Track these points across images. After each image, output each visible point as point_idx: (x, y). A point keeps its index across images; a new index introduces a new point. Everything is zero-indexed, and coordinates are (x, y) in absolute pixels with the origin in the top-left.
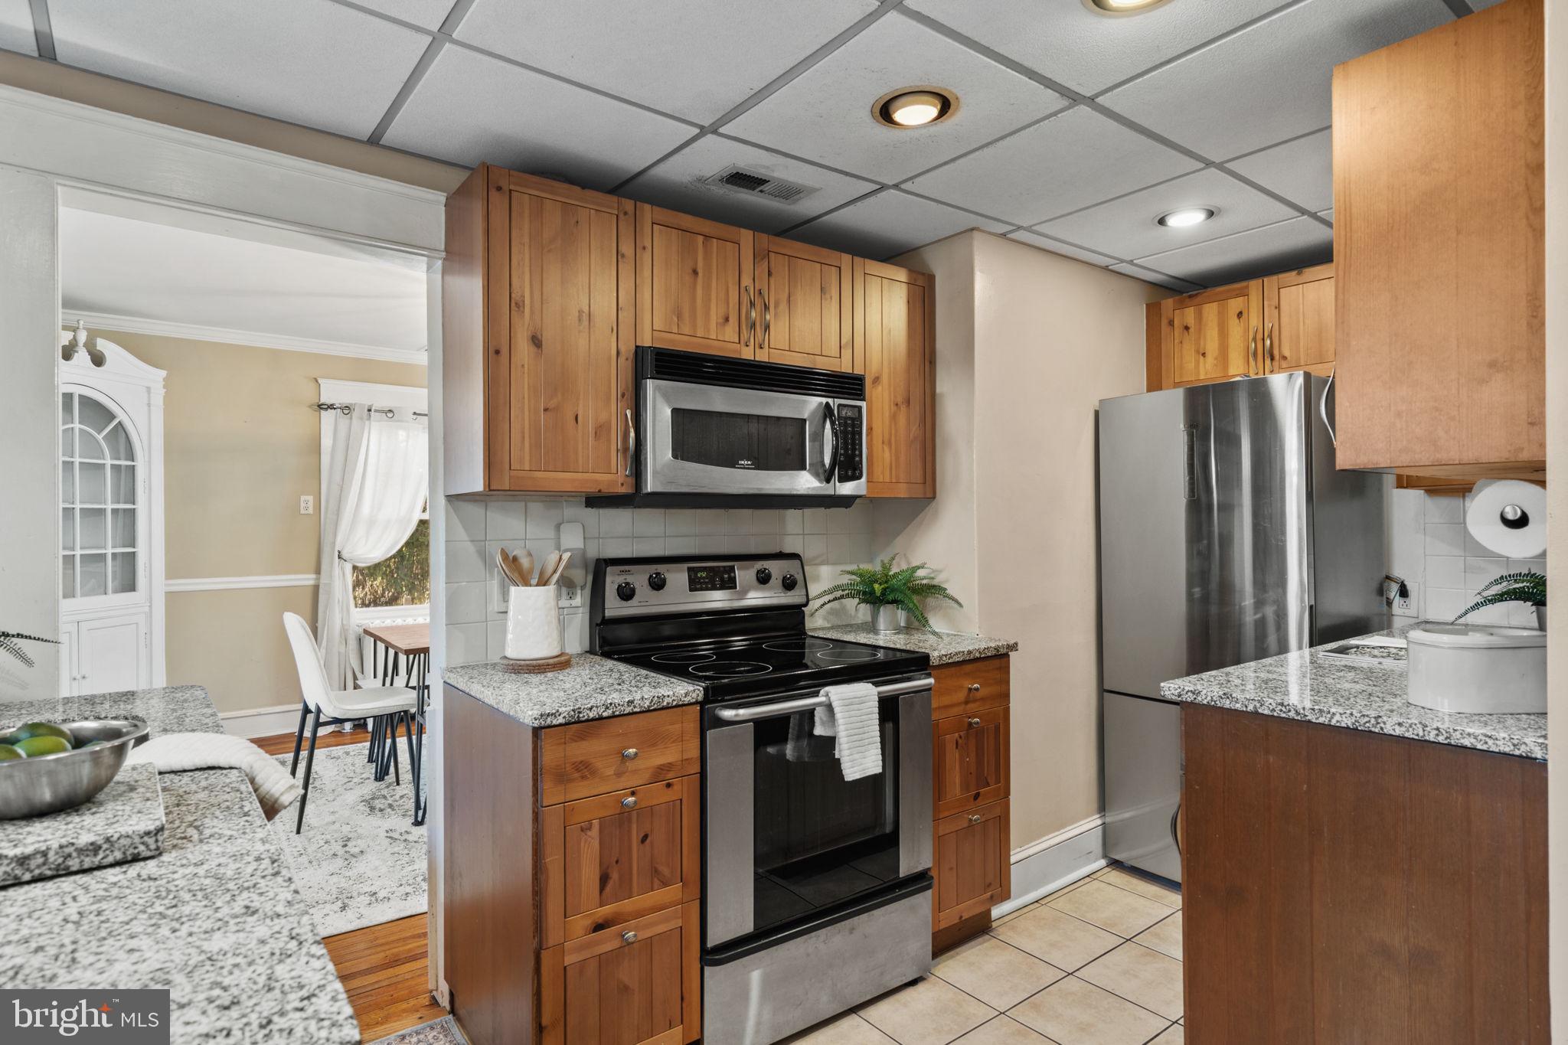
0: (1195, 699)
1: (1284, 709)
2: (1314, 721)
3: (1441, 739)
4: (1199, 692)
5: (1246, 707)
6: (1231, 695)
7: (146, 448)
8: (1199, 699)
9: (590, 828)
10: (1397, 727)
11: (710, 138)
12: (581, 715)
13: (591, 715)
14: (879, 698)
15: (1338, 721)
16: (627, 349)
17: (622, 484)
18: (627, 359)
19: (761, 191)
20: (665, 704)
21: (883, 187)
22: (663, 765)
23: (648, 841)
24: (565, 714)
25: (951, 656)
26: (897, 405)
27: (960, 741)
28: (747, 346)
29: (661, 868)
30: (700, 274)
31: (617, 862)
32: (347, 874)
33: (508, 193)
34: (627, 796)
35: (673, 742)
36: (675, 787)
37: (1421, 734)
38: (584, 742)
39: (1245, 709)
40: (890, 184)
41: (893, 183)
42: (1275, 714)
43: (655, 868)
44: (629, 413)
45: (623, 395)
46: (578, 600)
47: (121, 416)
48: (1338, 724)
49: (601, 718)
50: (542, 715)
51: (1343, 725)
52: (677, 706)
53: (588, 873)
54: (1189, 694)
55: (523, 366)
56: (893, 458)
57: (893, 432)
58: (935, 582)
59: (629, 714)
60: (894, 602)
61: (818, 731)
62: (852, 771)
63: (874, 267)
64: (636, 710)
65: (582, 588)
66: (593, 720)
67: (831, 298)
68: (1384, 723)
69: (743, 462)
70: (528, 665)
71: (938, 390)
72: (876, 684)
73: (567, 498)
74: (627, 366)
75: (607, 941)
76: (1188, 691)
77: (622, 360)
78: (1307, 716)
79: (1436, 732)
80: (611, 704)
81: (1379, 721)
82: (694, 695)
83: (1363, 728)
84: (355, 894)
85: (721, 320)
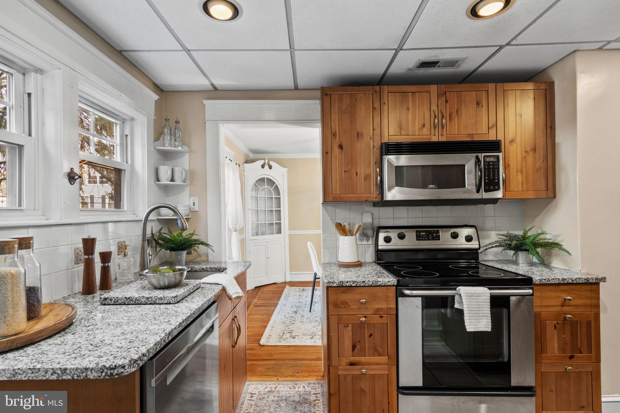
7: (283, 191)
9: (348, 326)
11: (401, 52)
12: (343, 284)
13: (347, 285)
14: (490, 295)
16: (378, 144)
17: (376, 198)
18: (377, 149)
19: (439, 66)
20: (379, 284)
21: (501, 47)
22: (379, 308)
23: (372, 337)
24: (337, 283)
25: (548, 280)
26: (526, 152)
27: (558, 326)
28: (434, 135)
29: (378, 348)
30: (410, 109)
31: (359, 342)
32: (317, 328)
33: (330, 95)
34: (362, 317)
35: (383, 300)
36: (384, 318)
38: (345, 294)
40: (504, 44)
41: (506, 43)
43: (376, 348)
44: (378, 170)
45: (376, 163)
46: (370, 242)
47: (277, 183)
49: (351, 286)
50: (328, 282)
52: (384, 286)
53: (348, 344)
55: (336, 156)
56: (524, 179)
57: (524, 166)
58: (556, 241)
59: (363, 286)
60: (526, 250)
61: (457, 306)
62: (470, 327)
63: (508, 86)
64: (366, 285)
65: (372, 237)
66: (348, 286)
67: (483, 106)
69: (430, 186)
70: (343, 264)
71: (557, 140)
72: (490, 289)
73: (366, 204)
74: (377, 151)
75: (355, 371)
77: (375, 149)
80: (355, 281)
82: (392, 282)
84: (317, 335)
85: (421, 127)
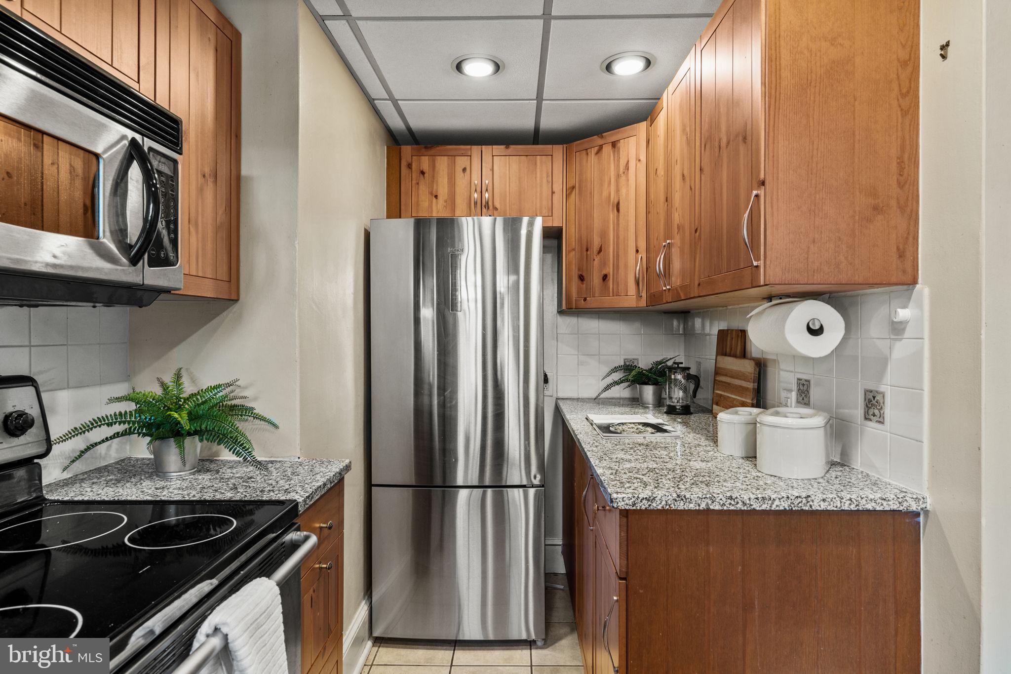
0: (650, 505)
1: (733, 502)
2: (758, 509)
3: (853, 507)
4: (654, 499)
5: (699, 505)
6: (685, 496)
8: (654, 505)
10: (822, 503)
15: (777, 506)
25: (312, 496)
26: (204, 176)
27: (314, 596)
37: (839, 506)
39: (697, 508)
42: (725, 508)
48: (777, 508)
51: (781, 508)
54: (644, 501)
68: (813, 501)
71: (244, 172)
76: (643, 499)
78: (751, 505)
79: (849, 502)
81: (809, 500)
83: (796, 508)
